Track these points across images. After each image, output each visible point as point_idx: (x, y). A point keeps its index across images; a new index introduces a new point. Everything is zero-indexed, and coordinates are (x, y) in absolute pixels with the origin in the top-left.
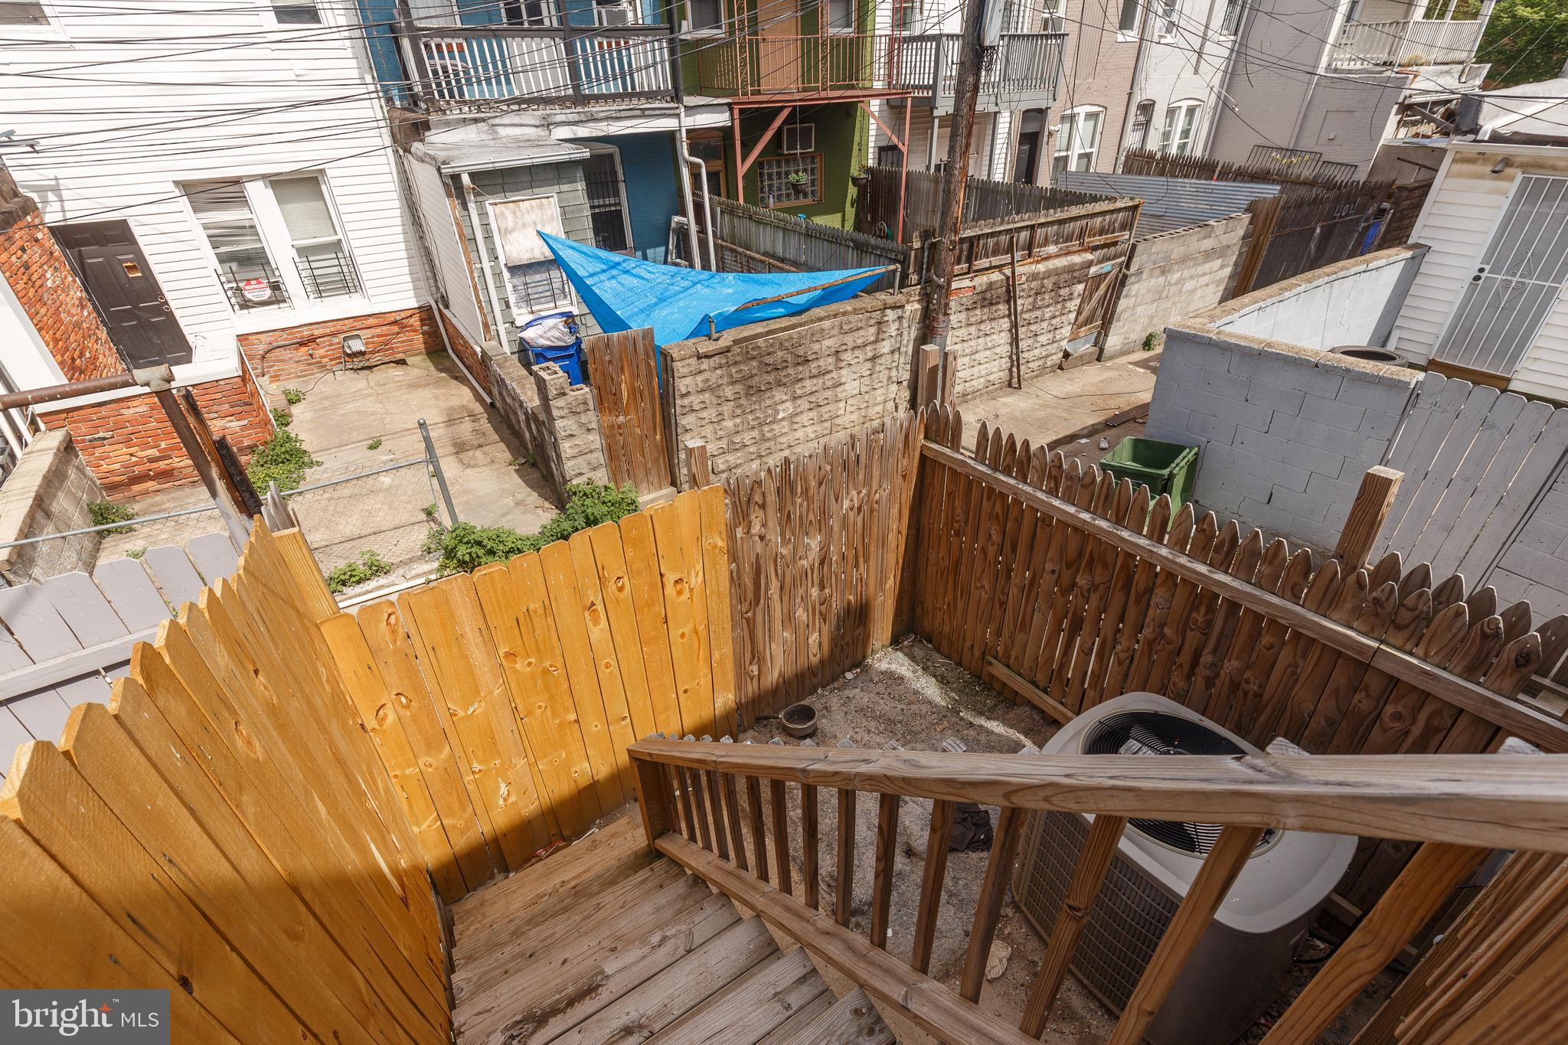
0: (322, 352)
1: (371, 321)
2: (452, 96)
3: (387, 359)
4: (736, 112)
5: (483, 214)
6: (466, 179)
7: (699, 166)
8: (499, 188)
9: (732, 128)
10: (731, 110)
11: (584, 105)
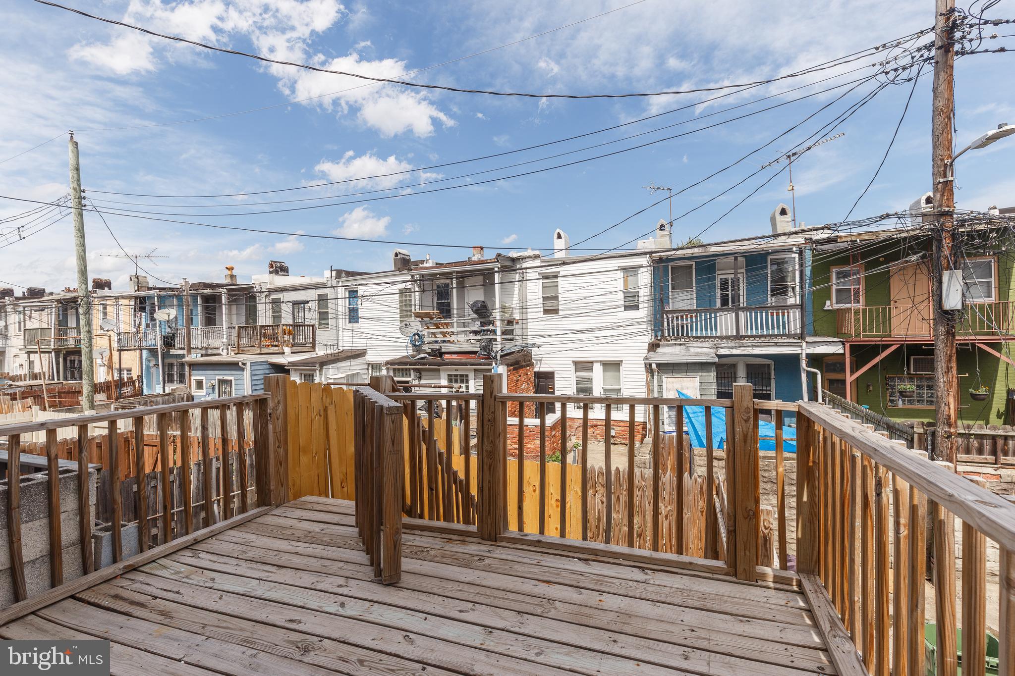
0: (598, 432)
1: (621, 424)
2: (673, 334)
3: (623, 442)
4: (847, 346)
5: (660, 381)
6: (654, 366)
7: (815, 374)
8: (670, 371)
9: (844, 354)
10: (844, 344)
11: (741, 339)
